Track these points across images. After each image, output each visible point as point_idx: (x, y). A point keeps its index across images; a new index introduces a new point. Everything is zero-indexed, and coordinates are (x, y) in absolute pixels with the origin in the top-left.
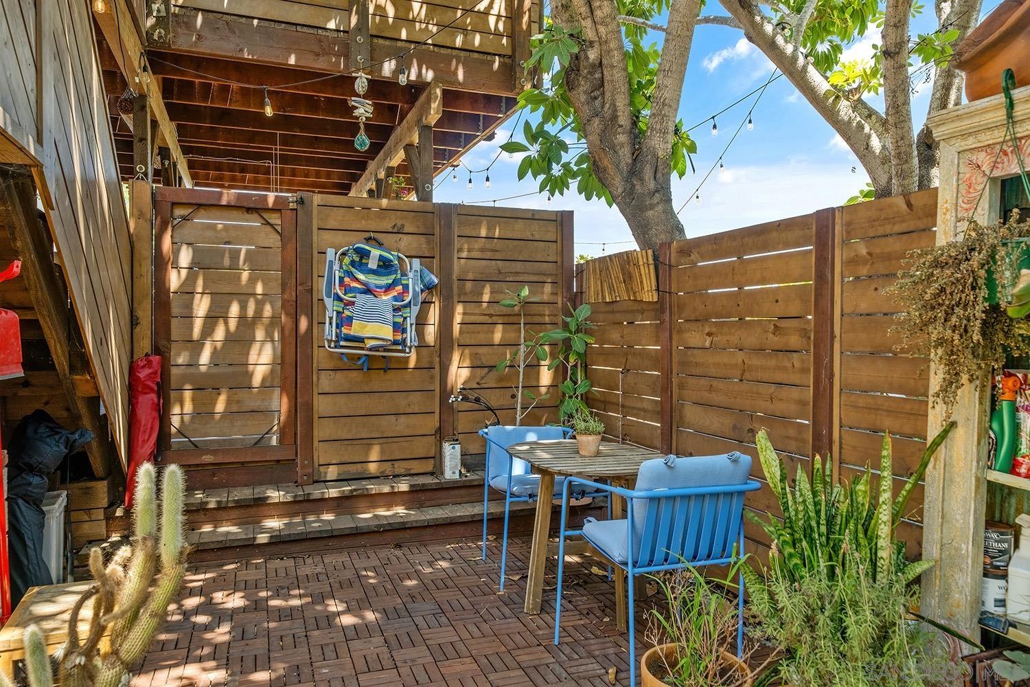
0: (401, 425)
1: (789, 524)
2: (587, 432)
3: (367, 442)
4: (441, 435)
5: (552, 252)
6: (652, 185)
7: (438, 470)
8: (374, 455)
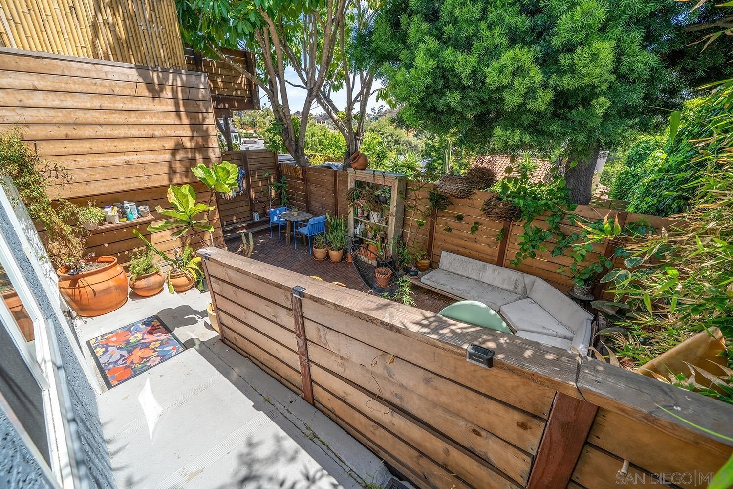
0: (241, 209)
1: (331, 226)
2: (295, 211)
3: (232, 215)
4: (252, 210)
5: (272, 160)
6: (301, 154)
7: (252, 219)
8: (235, 218)
